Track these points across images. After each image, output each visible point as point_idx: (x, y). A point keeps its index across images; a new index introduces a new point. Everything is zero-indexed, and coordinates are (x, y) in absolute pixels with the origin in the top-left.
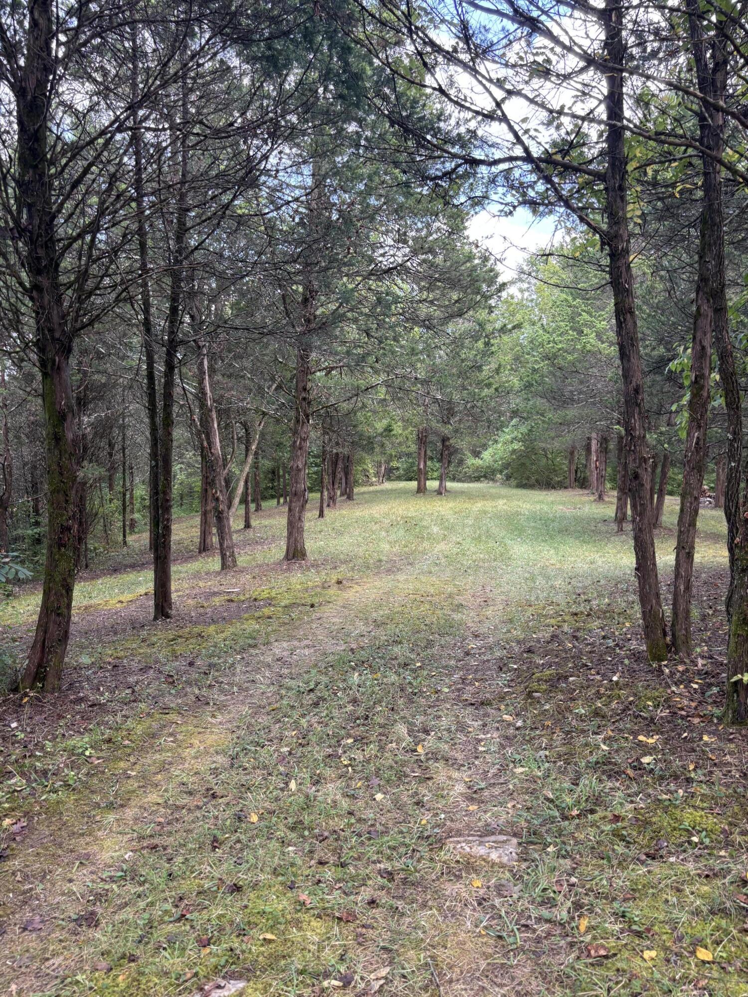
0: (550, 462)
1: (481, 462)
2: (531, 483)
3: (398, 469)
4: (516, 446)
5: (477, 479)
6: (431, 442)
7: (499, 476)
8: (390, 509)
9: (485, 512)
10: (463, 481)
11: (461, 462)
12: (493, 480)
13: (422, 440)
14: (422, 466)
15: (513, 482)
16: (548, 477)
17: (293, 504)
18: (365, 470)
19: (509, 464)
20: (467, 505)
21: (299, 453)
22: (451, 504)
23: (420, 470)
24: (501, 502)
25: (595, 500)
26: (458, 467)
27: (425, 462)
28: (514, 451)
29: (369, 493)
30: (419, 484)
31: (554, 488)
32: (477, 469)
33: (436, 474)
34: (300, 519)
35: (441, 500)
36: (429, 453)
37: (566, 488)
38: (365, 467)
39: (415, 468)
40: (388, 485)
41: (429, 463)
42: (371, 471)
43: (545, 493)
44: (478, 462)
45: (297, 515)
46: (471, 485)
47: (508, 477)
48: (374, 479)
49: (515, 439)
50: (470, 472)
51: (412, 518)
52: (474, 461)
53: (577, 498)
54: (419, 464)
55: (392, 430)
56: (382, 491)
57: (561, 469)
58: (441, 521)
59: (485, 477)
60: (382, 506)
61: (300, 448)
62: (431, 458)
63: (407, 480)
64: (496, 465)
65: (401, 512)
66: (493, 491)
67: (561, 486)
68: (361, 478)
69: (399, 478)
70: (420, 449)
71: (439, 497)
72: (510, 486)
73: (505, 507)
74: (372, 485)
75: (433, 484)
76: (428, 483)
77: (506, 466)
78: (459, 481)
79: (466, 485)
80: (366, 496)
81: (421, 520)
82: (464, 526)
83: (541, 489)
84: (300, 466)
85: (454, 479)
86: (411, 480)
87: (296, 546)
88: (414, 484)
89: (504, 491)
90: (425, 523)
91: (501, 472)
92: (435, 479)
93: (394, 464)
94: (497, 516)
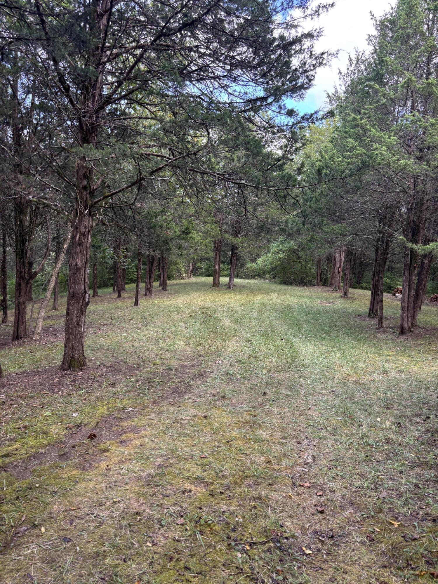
0: (303, 267)
1: (256, 266)
2: (290, 281)
3: (201, 268)
4: (281, 255)
5: (253, 277)
6: (223, 251)
7: (268, 275)
8: (192, 300)
9: (265, 305)
10: (244, 278)
11: (242, 265)
12: (264, 278)
13: (217, 249)
14: (217, 268)
15: (277, 280)
16: (302, 277)
17: (71, 308)
18: (178, 269)
19: (276, 268)
20: (250, 298)
21: (78, 249)
22: (238, 297)
23: (215, 270)
24: (274, 296)
25: (341, 296)
26: (241, 268)
27: (219, 265)
28: (280, 258)
29: (179, 284)
30: (214, 280)
31: (305, 285)
32: (254, 270)
33: (226, 273)
34: (78, 324)
35: (230, 293)
36: (222, 259)
37: (314, 285)
38: (179, 267)
39: (212, 268)
40: (194, 279)
41: (221, 265)
42: (183, 269)
43: (301, 288)
44: (254, 265)
45: (75, 319)
46: (250, 281)
47: (274, 277)
48: (184, 275)
49: (280, 250)
50: (248, 272)
51: (208, 309)
52: (251, 265)
53: (326, 294)
54: (215, 266)
55: (190, 233)
56: (189, 283)
57: (311, 272)
58: (231, 313)
59: (258, 275)
60: (186, 297)
61: (80, 245)
62: (223, 262)
63: (207, 276)
64: (266, 268)
65: (199, 303)
66: (265, 286)
67: (310, 284)
68: (175, 273)
69: (202, 275)
70: (216, 255)
71: (229, 290)
72: (276, 283)
73: (278, 301)
74: (183, 278)
75: (224, 280)
76: (221, 279)
77: (273, 269)
78: (241, 278)
79: (246, 281)
80: (177, 287)
81: (216, 310)
82: (250, 318)
83: (297, 285)
84: (80, 264)
85: (238, 276)
86: (209, 276)
87: (73, 355)
88: (211, 279)
89: (273, 286)
90: (218, 315)
91: (269, 273)
92: (225, 276)
93: (198, 265)
94: (275, 309)
